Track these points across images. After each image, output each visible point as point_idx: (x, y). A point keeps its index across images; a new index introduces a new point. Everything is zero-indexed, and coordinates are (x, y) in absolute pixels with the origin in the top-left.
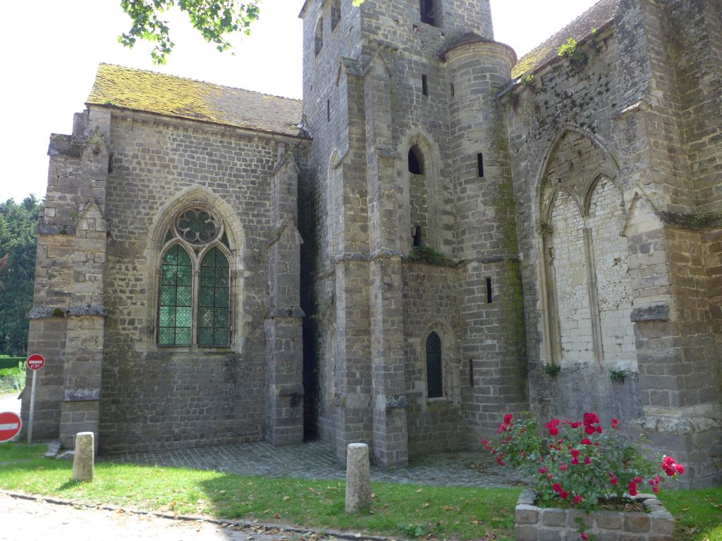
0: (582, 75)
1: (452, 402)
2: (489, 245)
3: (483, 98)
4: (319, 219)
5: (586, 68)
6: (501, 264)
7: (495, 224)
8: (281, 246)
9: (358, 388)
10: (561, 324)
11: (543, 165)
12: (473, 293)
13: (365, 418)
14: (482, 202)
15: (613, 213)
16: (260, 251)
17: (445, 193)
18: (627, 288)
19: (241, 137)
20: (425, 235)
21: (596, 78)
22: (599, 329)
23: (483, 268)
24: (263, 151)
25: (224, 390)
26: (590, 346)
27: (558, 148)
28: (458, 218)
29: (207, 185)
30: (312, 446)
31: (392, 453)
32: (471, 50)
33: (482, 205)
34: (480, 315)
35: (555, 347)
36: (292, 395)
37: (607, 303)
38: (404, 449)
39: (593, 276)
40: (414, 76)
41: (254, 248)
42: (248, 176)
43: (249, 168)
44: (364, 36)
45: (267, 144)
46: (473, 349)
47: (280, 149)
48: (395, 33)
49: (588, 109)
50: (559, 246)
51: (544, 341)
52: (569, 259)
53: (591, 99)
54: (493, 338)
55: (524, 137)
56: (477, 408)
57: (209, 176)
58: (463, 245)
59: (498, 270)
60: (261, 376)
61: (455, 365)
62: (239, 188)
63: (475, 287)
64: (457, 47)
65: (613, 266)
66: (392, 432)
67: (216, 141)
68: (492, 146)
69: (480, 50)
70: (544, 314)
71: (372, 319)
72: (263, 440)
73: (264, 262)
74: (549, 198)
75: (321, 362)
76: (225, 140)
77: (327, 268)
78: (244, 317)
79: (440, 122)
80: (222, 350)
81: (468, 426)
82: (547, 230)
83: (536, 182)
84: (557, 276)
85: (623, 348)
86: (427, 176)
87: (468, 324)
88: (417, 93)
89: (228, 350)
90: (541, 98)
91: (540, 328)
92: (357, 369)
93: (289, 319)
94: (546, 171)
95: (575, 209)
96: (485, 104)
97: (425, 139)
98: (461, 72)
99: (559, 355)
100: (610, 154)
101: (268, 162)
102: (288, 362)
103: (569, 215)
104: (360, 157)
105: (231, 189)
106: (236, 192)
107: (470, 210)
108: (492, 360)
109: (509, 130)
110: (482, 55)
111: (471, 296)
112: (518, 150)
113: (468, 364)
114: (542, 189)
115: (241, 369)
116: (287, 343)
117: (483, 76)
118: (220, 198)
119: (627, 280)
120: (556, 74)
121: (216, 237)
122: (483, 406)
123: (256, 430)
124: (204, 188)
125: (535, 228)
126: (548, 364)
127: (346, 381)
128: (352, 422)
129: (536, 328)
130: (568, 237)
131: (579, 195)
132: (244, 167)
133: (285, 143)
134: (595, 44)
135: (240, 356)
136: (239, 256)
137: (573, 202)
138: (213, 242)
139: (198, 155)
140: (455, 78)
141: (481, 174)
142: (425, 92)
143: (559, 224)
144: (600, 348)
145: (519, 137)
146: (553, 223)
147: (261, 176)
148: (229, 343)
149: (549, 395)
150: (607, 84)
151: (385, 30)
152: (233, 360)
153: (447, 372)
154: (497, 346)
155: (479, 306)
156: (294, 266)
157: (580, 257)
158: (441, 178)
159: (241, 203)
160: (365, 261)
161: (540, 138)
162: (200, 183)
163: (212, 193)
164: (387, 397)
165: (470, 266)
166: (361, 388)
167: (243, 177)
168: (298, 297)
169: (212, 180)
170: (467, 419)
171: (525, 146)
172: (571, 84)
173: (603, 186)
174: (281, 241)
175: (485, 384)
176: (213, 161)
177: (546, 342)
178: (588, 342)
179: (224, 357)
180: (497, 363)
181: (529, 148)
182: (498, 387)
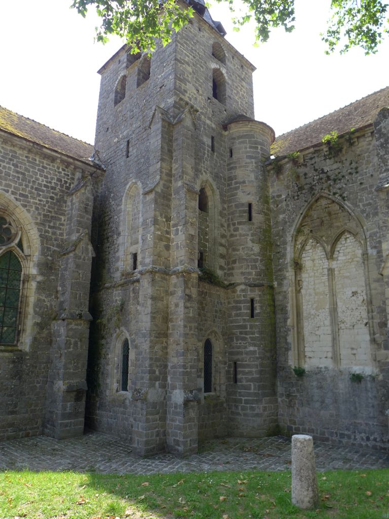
0: (336, 159)
1: (219, 397)
2: (254, 273)
3: (256, 163)
4: (108, 238)
5: (341, 155)
6: (262, 289)
7: (259, 258)
8: (76, 257)
9: (157, 383)
10: (305, 337)
11: (299, 218)
12: (240, 309)
13: (161, 411)
14: (251, 240)
15: (353, 259)
16: (53, 260)
17: (222, 229)
18: (362, 313)
19: (46, 156)
20: (205, 260)
21: (348, 163)
22: (338, 342)
23: (249, 291)
24: (63, 172)
25: (9, 387)
26: (330, 355)
27: (312, 208)
28: (230, 251)
29: (10, 192)
30: (93, 437)
31: (187, 441)
32: (249, 126)
33: (250, 242)
34: (245, 327)
35: (301, 355)
36: (76, 391)
37: (345, 323)
38: (195, 437)
39: (335, 303)
40: (206, 135)
41: (48, 255)
42: (48, 192)
43: (49, 185)
44: (176, 94)
45: (66, 167)
46: (238, 353)
47: (78, 173)
48: (196, 99)
49: (340, 183)
50: (307, 280)
51: (292, 349)
52: (314, 289)
53: (343, 176)
54: (255, 345)
55: (283, 197)
56: (240, 401)
57: (13, 185)
58: (233, 271)
59: (260, 293)
60: (44, 374)
61: (223, 366)
62: (40, 200)
63: (242, 305)
64: (240, 121)
65: (351, 297)
66: (187, 423)
67: (22, 155)
68: (260, 199)
69: (255, 127)
70: (293, 329)
71: (170, 325)
72: (43, 434)
73: (55, 269)
74: (301, 243)
75: (103, 361)
76: (31, 156)
77: (115, 280)
78: (34, 318)
79: (221, 175)
80: (10, 348)
81: (230, 416)
82: (298, 266)
83: (292, 230)
84: (303, 301)
85: (357, 357)
86: (210, 214)
87: (234, 334)
88: (208, 149)
89: (15, 348)
90: (302, 170)
91: (290, 339)
92: (157, 366)
93: (79, 322)
94: (301, 224)
95: (322, 253)
96: (256, 167)
97: (211, 185)
98: (240, 140)
99: (303, 361)
100: (357, 217)
101: (66, 182)
102: (75, 360)
103: (316, 257)
104: (168, 188)
105: (32, 200)
106: (37, 203)
107: (241, 245)
108: (253, 363)
109: (271, 190)
110: (256, 132)
111: (238, 312)
112: (277, 206)
113: (233, 365)
114: (297, 236)
115: (27, 366)
116: (76, 343)
117: (256, 147)
118: (21, 207)
119: (362, 308)
120: (315, 155)
121: (12, 242)
122: (245, 400)
123: (36, 424)
124: (7, 195)
125: (289, 265)
126: (295, 367)
127: (148, 377)
128: (151, 414)
129: (286, 339)
130: (315, 273)
131: (326, 244)
132: (45, 183)
133: (82, 169)
134: (350, 139)
135: (26, 354)
136: (33, 261)
137: (320, 248)
138: (10, 246)
139: (5, 164)
140: (235, 144)
141: (250, 219)
142: (213, 150)
143: (307, 262)
144: (339, 357)
145: (280, 196)
146: (302, 262)
147: (59, 194)
148: (15, 342)
149: (296, 392)
150: (356, 168)
151: (190, 94)
152: (20, 358)
153: (216, 371)
154: (257, 352)
155: (244, 320)
156: (85, 275)
157: (323, 288)
158: (220, 218)
159: (39, 214)
160: (168, 274)
161: (298, 199)
162: (4, 190)
163: (14, 201)
164: (185, 392)
165: (239, 288)
166: (159, 384)
167: (43, 191)
168: (87, 303)
169: (15, 189)
170: (230, 410)
171: (284, 203)
172: (328, 164)
173: (346, 239)
174: (77, 251)
175: (247, 381)
176: (18, 172)
177: (294, 350)
178: (327, 352)
179: (11, 354)
180: (257, 365)
181: (287, 205)
182: (257, 384)
